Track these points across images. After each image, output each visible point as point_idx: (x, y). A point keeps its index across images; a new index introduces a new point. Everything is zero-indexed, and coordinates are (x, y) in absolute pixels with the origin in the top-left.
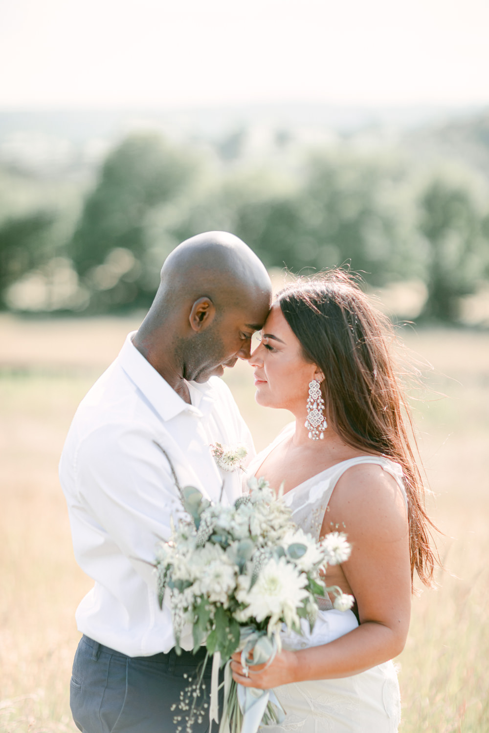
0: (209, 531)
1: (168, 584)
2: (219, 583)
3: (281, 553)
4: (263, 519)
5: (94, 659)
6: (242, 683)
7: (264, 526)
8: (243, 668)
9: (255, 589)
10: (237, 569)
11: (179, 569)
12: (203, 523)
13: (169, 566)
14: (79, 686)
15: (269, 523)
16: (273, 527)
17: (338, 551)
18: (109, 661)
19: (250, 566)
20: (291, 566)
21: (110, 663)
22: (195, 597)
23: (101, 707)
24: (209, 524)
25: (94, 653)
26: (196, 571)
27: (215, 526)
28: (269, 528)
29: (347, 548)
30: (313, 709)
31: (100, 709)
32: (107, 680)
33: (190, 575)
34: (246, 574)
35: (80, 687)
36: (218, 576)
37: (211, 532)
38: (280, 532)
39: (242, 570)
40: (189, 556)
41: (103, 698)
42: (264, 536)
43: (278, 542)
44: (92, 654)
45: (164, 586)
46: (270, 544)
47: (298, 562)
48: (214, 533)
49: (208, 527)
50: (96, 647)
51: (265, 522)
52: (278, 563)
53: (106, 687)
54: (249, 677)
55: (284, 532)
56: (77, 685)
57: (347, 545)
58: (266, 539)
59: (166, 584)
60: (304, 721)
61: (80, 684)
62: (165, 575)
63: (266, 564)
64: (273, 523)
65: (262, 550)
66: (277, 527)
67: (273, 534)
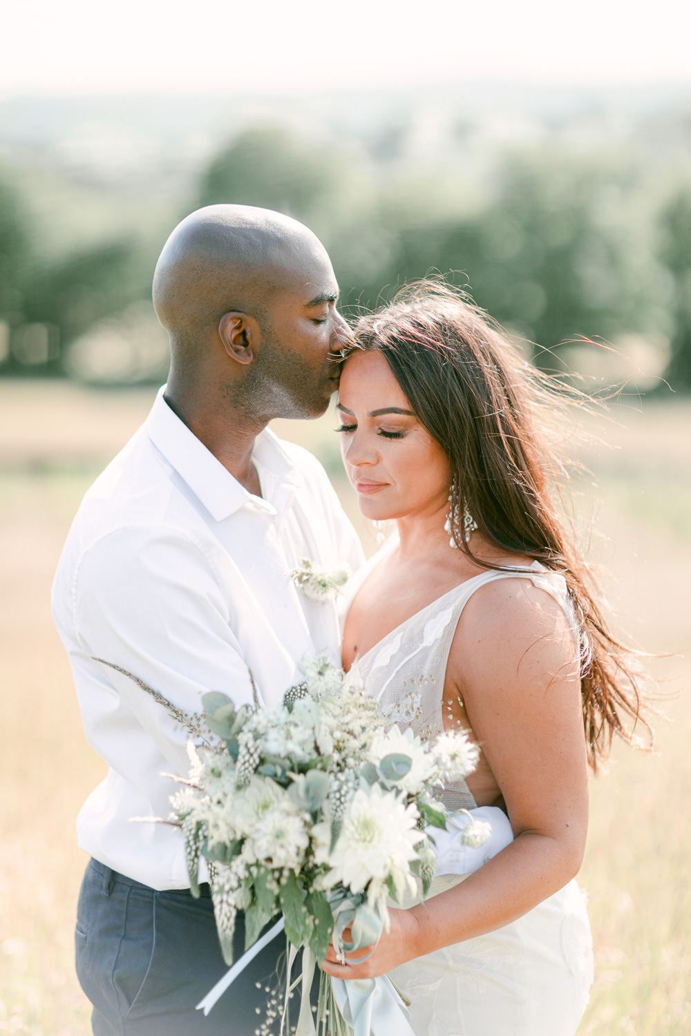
0: (254, 761)
1: (202, 853)
2: (282, 846)
3: (372, 777)
4: (333, 722)
5: (105, 894)
6: (337, 976)
7: (338, 735)
8: (336, 954)
9: (341, 843)
10: (308, 817)
11: (216, 826)
12: (242, 750)
13: (199, 825)
14: (84, 936)
15: (344, 727)
16: (350, 733)
17: (457, 759)
18: (126, 897)
19: (327, 807)
20: (391, 795)
21: (128, 898)
22: (248, 867)
23: (115, 968)
24: (252, 750)
25: (105, 883)
26: (242, 826)
27: (261, 753)
28: (346, 736)
29: (470, 751)
30: (451, 963)
31: (113, 971)
32: (125, 926)
33: (235, 833)
34: (322, 821)
35: (86, 938)
36: (279, 835)
37: (257, 761)
38: (363, 738)
39: (316, 816)
40: (228, 803)
41: (118, 955)
42: (338, 749)
43: (363, 754)
44: (102, 886)
45: (196, 856)
46: (351, 761)
47: (400, 784)
48: (262, 761)
49: (252, 755)
50: (107, 875)
51: (338, 728)
52: (369, 794)
53: (124, 937)
54: (346, 964)
55: (370, 737)
56: (82, 934)
57: (471, 746)
58: (343, 754)
59: (199, 853)
60: (440, 981)
61: (86, 934)
62: (196, 836)
63: (351, 800)
64: (350, 727)
65: (342, 777)
66: (357, 730)
67: (354, 744)
